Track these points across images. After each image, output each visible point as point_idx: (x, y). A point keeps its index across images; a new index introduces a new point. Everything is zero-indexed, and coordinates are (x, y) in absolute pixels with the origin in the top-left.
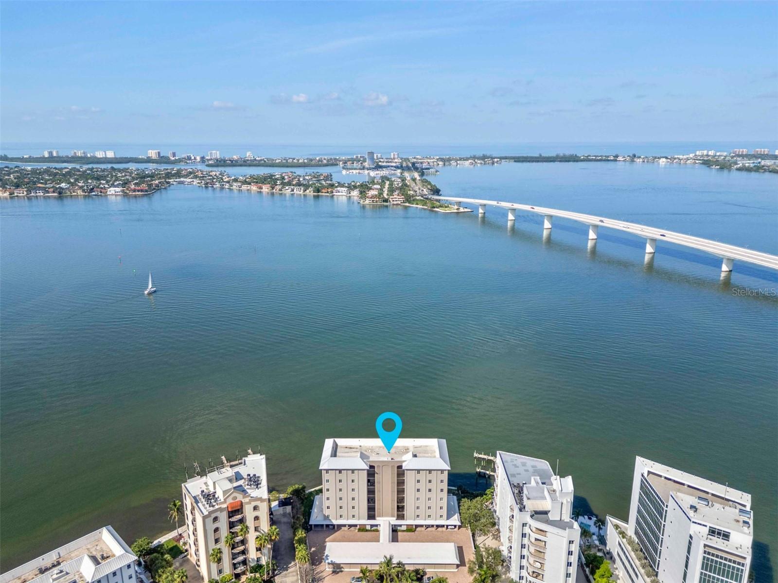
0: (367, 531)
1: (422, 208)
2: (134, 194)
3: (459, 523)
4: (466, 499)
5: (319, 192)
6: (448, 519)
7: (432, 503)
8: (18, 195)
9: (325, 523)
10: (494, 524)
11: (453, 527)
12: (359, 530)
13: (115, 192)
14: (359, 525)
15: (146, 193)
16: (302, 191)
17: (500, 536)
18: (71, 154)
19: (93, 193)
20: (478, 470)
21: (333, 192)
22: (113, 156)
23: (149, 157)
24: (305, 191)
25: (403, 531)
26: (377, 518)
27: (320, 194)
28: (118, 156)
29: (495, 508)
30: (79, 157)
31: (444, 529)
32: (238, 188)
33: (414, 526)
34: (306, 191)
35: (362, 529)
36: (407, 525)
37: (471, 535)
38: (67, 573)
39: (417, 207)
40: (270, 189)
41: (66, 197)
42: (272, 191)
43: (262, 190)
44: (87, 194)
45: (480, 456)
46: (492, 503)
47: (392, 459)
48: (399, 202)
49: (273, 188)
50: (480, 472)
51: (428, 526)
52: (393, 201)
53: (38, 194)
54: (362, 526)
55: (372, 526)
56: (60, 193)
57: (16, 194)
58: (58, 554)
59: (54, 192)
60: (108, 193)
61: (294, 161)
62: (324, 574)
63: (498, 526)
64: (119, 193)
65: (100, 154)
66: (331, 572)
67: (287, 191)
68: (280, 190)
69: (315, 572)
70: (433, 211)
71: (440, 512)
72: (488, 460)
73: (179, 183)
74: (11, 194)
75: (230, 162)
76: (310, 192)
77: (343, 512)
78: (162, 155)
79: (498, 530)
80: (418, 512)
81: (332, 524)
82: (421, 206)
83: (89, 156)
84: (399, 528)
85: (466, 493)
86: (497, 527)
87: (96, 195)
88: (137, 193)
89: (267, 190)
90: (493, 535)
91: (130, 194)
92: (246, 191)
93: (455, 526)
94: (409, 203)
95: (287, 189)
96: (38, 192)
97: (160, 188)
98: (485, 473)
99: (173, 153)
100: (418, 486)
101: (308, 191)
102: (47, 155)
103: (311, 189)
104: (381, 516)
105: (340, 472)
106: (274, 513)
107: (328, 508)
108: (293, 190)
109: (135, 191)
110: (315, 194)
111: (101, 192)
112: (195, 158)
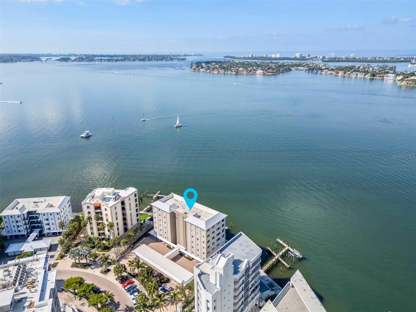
0: (170, 248)
2: (268, 74)
5: (374, 77)
7: (199, 248)
8: (221, 72)
9: (155, 236)
12: (167, 247)
13: (260, 73)
14: (168, 244)
15: (274, 74)
16: (363, 75)
18: (261, 56)
21: (384, 77)
22: (279, 57)
23: (296, 57)
25: (185, 258)
26: (178, 245)
30: (264, 57)
33: (191, 258)
34: (366, 75)
35: (169, 246)
36: (188, 255)
38: (38, 207)
40: (343, 74)
41: (239, 74)
42: (344, 75)
43: (338, 74)
44: (248, 73)
47: (185, 213)
49: (345, 73)
53: (228, 73)
56: (237, 72)
57: (220, 72)
58: (44, 199)
59: (234, 72)
60: (257, 73)
61: (380, 59)
64: (261, 73)
65: (273, 56)
66: (134, 258)
67: (353, 75)
68: (349, 75)
69: (129, 254)
73: (296, 70)
75: (338, 60)
76: (368, 76)
77: (162, 233)
78: (302, 56)
81: (157, 237)
83: (268, 56)
84: (184, 255)
87: (251, 74)
88: (270, 74)
89: (341, 74)
91: (267, 74)
95: (354, 74)
96: (228, 71)
97: (283, 71)
99: (309, 55)
100: (192, 234)
101: (367, 75)
102: (250, 56)
103: (369, 74)
104: (179, 244)
105: (159, 210)
106: (146, 222)
107: (156, 228)
108: (357, 75)
109: (269, 72)
110: (371, 77)
111: (254, 72)
112: (319, 57)
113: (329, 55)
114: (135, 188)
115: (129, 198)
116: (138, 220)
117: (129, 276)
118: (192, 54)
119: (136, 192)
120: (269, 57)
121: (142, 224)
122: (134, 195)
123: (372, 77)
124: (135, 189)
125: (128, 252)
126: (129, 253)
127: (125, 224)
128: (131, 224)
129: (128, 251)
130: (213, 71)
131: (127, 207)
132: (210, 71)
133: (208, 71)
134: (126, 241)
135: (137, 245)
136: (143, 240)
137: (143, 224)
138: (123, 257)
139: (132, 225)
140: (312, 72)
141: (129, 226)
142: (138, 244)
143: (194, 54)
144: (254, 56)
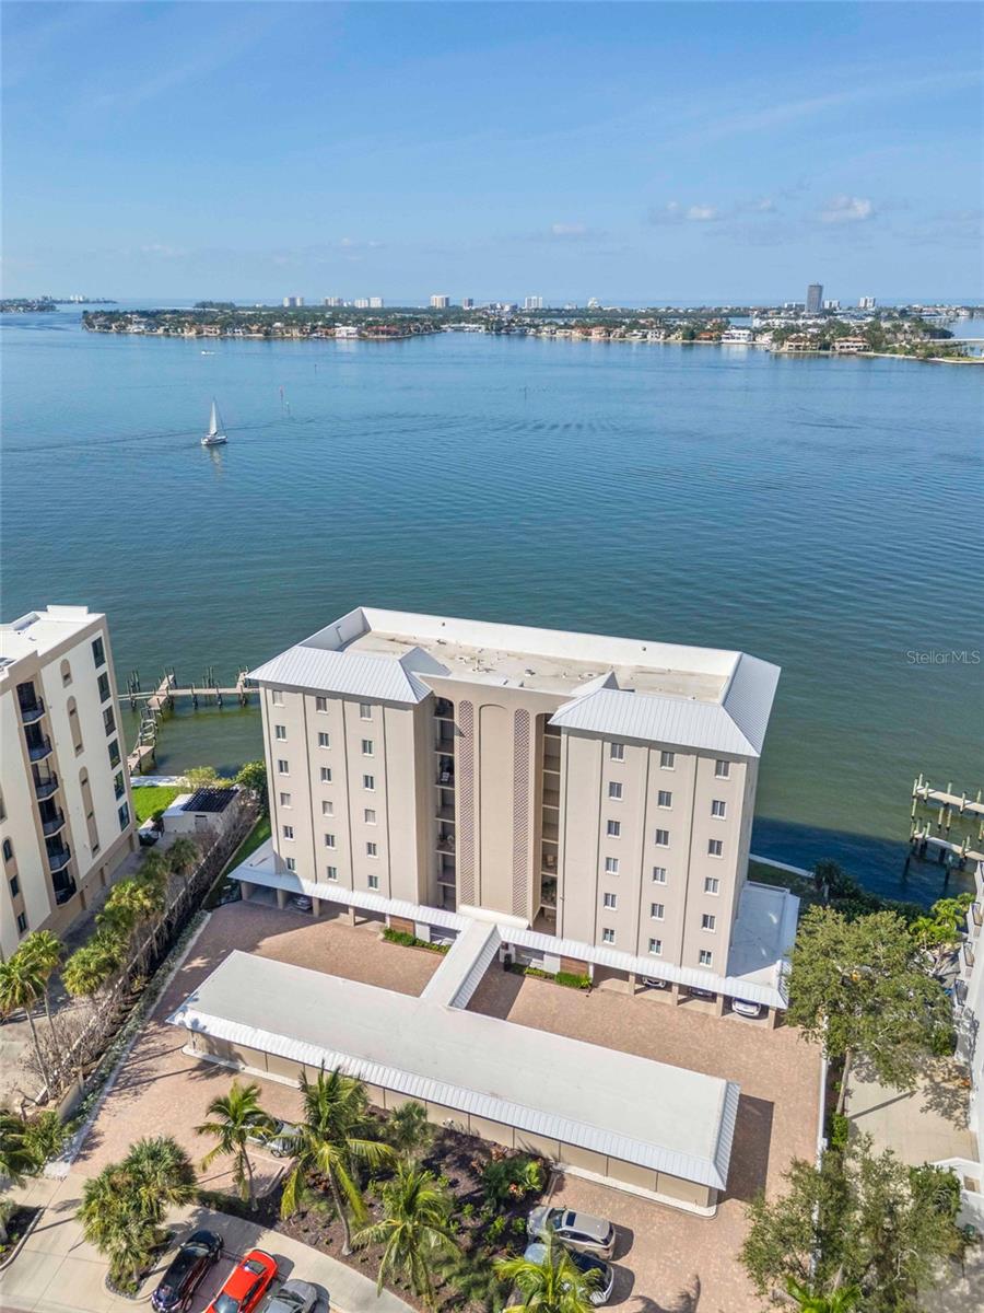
0: (414, 943)
1: (904, 359)
2: (376, 336)
3: (777, 1001)
4: (831, 913)
5: (693, 339)
6: (734, 970)
7: (667, 892)
8: (209, 333)
9: (283, 884)
10: (950, 1044)
11: (754, 1011)
12: (390, 935)
13: (347, 334)
14: (392, 916)
15: (393, 337)
16: (662, 337)
17: (966, 1104)
19: (315, 335)
20: (920, 836)
21: (720, 338)
22: (380, 306)
23: (432, 307)
24: (667, 336)
25: (548, 977)
26: (461, 908)
27: (695, 341)
28: (385, 306)
29: (961, 977)
30: (333, 307)
31: (715, 1009)
32: (549, 335)
33: (591, 968)
34: (670, 336)
35: (401, 934)
36: (562, 957)
37: (824, 1065)
39: (893, 358)
40: (605, 336)
41: (276, 338)
44: (305, 335)
45: (938, 795)
46: (954, 959)
47: (522, 686)
48: (855, 350)
49: (609, 333)
50: (925, 844)
51: (647, 983)
52: (841, 347)
53: (237, 335)
54: (402, 924)
55: (436, 931)
56: (266, 333)
57: (205, 334)
59: (258, 331)
60: (337, 335)
62: (165, 1064)
63: (970, 1053)
64: (352, 335)
66: (194, 1064)
67: (635, 337)
68: (622, 336)
69: (141, 1048)
70: (927, 362)
71: (700, 938)
72: (967, 812)
73: (458, 329)
74: (198, 333)
76: (677, 339)
77: (337, 856)
78: (451, 306)
79: (964, 1073)
80: (608, 916)
81: (300, 892)
82: (903, 356)
83: (345, 305)
84: (535, 963)
85: (850, 896)
86: (959, 1058)
87: (318, 337)
88: (381, 336)
89: (596, 337)
90: (936, 1089)
91: (371, 336)
92: (563, 340)
93: (764, 1010)
94: (877, 350)
95: (635, 335)
96: (236, 330)
97: (420, 333)
98: (944, 852)
99: (470, 303)
100: (613, 809)
101: (673, 337)
103: (679, 333)
104: (472, 903)
105: (321, 704)
106: (168, 827)
107: (288, 832)
108: (645, 337)
109: (377, 333)
110: (685, 341)
111: (327, 334)
112: (502, 308)
113: (530, 300)
114: (85, 609)
115: (65, 664)
116: (123, 817)
117: (224, 1225)
118: (72, 299)
119: (100, 634)
120: (349, 307)
121: (147, 842)
122: (86, 647)
123: (688, 342)
124: (90, 612)
125: (131, 1034)
126: (137, 1042)
127: (56, 848)
128: (88, 844)
129: (130, 1027)
130: (179, 330)
131: (57, 725)
132: (166, 330)
133: (161, 331)
134: (104, 956)
135: (176, 969)
136: (199, 932)
137: (156, 840)
138: (104, 1080)
139: (96, 848)
140: (508, 334)
141: (83, 864)
142: (181, 961)
143: (81, 299)
144: (298, 304)
